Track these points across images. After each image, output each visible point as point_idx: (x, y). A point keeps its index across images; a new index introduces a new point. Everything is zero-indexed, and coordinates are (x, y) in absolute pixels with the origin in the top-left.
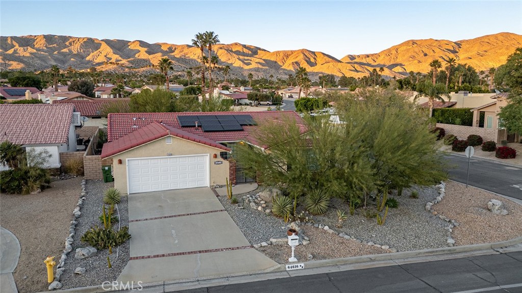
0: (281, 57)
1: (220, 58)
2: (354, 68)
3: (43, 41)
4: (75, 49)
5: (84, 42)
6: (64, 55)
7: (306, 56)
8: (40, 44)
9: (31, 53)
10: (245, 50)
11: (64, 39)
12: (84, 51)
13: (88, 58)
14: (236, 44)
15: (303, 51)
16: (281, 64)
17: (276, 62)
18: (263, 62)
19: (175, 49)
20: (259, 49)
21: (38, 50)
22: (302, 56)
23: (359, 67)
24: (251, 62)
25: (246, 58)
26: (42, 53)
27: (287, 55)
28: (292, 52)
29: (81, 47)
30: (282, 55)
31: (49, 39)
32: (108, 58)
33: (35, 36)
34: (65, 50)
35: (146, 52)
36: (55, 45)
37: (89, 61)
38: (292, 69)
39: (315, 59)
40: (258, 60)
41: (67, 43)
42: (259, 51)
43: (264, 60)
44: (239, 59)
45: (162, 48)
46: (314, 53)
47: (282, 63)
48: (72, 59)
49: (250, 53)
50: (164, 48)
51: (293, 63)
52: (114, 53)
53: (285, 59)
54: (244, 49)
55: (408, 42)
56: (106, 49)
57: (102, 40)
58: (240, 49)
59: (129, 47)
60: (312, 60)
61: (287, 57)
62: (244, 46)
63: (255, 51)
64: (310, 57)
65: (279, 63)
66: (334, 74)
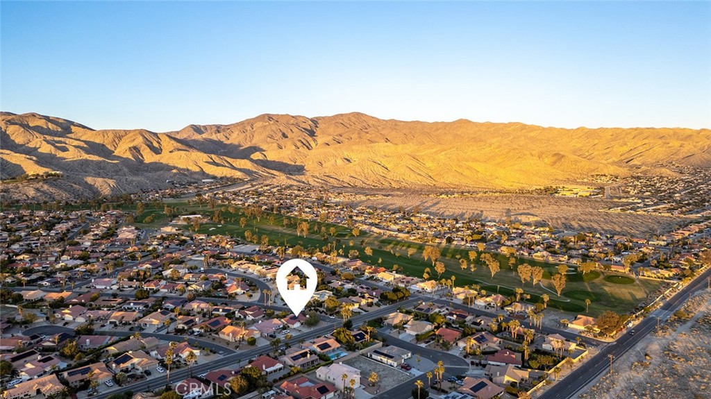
0: (110, 139)
1: (12, 138)
2: (212, 159)
7: (147, 139)
10: (51, 126)
14: (32, 115)
15: (142, 133)
16: (113, 149)
17: (103, 145)
18: (85, 146)
20: (72, 123)
22: (140, 139)
23: (217, 158)
25: (56, 139)
27: (119, 136)
28: (126, 132)
30: (111, 136)
38: (131, 157)
39: (159, 143)
40: (76, 143)
42: (72, 127)
43: (85, 142)
44: (48, 142)
46: (155, 134)
47: (113, 147)
49: (60, 130)
51: (130, 148)
53: (117, 141)
54: (48, 123)
55: (264, 116)
58: (42, 123)
60: (155, 144)
61: (120, 138)
62: (47, 118)
63: (66, 127)
64: (152, 141)
65: (109, 147)
66: (190, 168)
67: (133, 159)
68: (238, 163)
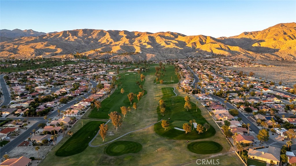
0: (188, 40)
1: (156, 41)
2: (221, 46)
3: (82, 32)
4: (95, 36)
5: (99, 33)
6: (89, 39)
7: (201, 39)
8: (80, 34)
9: (75, 40)
11: (91, 31)
12: (98, 37)
13: (99, 41)
14: (168, 32)
15: (200, 36)
17: (185, 42)
18: (177, 43)
19: (141, 35)
20: (179, 34)
21: (79, 37)
22: (198, 39)
24: (171, 43)
25: (169, 40)
26: (80, 39)
27: (191, 38)
28: (195, 36)
29: (97, 35)
30: (189, 38)
31: (85, 31)
32: (108, 41)
33: (79, 30)
34: (90, 37)
35: (126, 37)
36: (86, 34)
37: (100, 42)
39: (205, 40)
40: (174, 42)
41: (92, 33)
42: (179, 36)
43: (179, 41)
44: (165, 42)
45: (135, 34)
46: (206, 37)
47: (188, 43)
48: (92, 42)
49: (174, 37)
50: (136, 34)
51: (192, 43)
52: (111, 38)
53: (190, 41)
54: (171, 35)
55: (279, 24)
56: (108, 36)
57: (107, 31)
58: (168, 35)
59: (119, 34)
60: (204, 41)
62: (172, 33)
63: (176, 35)
64: (203, 40)
65: (187, 43)
66: (207, 51)
67: (192, 47)
68: (233, 48)
